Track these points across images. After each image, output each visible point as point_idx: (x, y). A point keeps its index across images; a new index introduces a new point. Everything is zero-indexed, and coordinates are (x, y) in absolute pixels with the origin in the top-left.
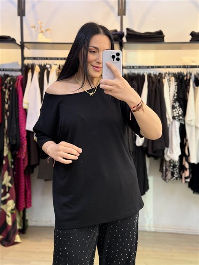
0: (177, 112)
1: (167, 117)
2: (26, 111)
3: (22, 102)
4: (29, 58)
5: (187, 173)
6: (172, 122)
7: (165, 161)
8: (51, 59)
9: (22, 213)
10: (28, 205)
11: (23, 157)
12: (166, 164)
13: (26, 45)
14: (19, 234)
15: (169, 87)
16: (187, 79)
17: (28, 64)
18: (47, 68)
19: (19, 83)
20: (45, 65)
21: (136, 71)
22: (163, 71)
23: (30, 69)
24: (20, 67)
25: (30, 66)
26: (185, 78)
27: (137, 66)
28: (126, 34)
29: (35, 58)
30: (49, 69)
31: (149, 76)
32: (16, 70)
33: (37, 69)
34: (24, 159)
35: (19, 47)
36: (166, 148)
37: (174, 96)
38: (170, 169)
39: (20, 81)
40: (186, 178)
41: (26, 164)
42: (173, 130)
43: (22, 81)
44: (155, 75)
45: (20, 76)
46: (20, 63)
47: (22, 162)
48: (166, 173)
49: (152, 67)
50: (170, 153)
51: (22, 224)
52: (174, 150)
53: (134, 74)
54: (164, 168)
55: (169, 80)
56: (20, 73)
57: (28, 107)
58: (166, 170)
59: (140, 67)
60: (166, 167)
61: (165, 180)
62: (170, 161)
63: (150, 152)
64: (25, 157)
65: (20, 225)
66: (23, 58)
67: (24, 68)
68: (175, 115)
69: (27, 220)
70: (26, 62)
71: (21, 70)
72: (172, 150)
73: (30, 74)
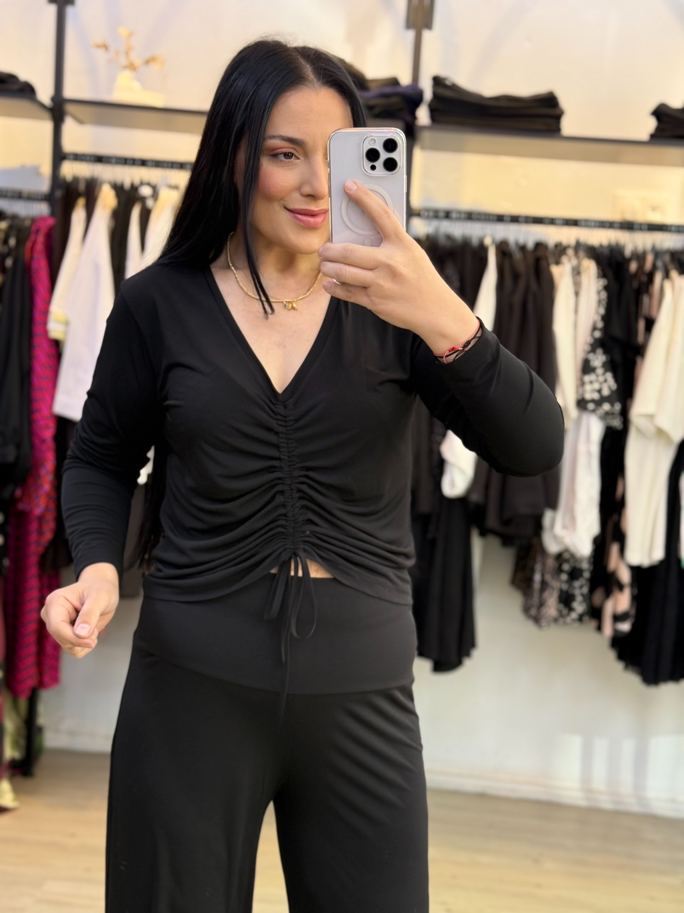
0: (597, 386)
2: (57, 347)
3: (46, 312)
4: (78, 157)
6: (578, 421)
8: (158, 164)
9: (23, 703)
10: (47, 679)
11: (38, 511)
12: (544, 564)
13: (70, 108)
14: (12, 779)
15: (577, 294)
17: (76, 180)
18: (143, 200)
19: (40, 246)
20: (134, 189)
21: (457, 230)
23: (79, 195)
25: (82, 187)
26: (635, 267)
28: (428, 95)
29: (99, 159)
30: (150, 203)
31: (504, 249)
32: (31, 198)
34: (41, 518)
35: (47, 115)
37: (594, 329)
38: (559, 583)
39: (41, 238)
40: (617, 618)
41: (48, 535)
42: (582, 448)
43: (49, 236)
44: (523, 248)
45: (43, 219)
46: (46, 169)
47: (34, 526)
50: (565, 527)
51: (23, 742)
52: (579, 518)
54: (538, 578)
55: (577, 272)
57: (66, 333)
58: (544, 583)
59: (470, 216)
60: (543, 577)
62: (560, 555)
64: (47, 508)
65: (16, 744)
66: (59, 156)
67: (59, 194)
68: (588, 397)
69: (40, 730)
70: (68, 170)
71: (48, 198)
73: (78, 216)
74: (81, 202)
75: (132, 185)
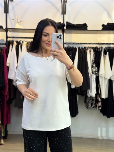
0: (95, 69)
1: (89, 72)
2: (8, 68)
3: (6, 62)
4: (10, 37)
5: (100, 104)
6: (92, 75)
7: (88, 97)
8: (23, 38)
9: (4, 127)
10: (8, 122)
11: (6, 94)
12: (88, 99)
13: (8, 30)
14: (3, 139)
15: (90, 55)
16: (100, 50)
17: (10, 41)
18: (21, 43)
19: (5, 52)
20: (19, 42)
21: (72, 46)
22: (87, 46)
23: (11, 43)
24: (5, 42)
25: (11, 42)
26: (99, 50)
27: (72, 43)
28: (66, 25)
29: (13, 37)
30: (22, 44)
31: (79, 48)
33: (15, 44)
34: (6, 96)
35: (5, 31)
36: (88, 90)
37: (93, 60)
38: (90, 102)
39: (5, 50)
40: (99, 107)
41: (8, 98)
42: (92, 80)
43: (6, 50)
44: (82, 48)
46: (5, 40)
47: (5, 97)
48: (88, 104)
49: (81, 44)
50: (90, 92)
51: (5, 133)
52: (93, 91)
53: (70, 47)
54: (87, 101)
55: (90, 51)
56: (5, 46)
57: (9, 65)
58: (88, 102)
59: (74, 44)
60: (88, 101)
61: (87, 108)
62: (90, 97)
63: (79, 92)
64: (7, 94)
65: (4, 134)
66: (7, 37)
67: (7, 43)
68: (93, 71)
69: (8, 131)
70: (9, 39)
71: (5, 44)
72: (92, 91)
73: (11, 46)
74: (11, 44)
75: (19, 41)
